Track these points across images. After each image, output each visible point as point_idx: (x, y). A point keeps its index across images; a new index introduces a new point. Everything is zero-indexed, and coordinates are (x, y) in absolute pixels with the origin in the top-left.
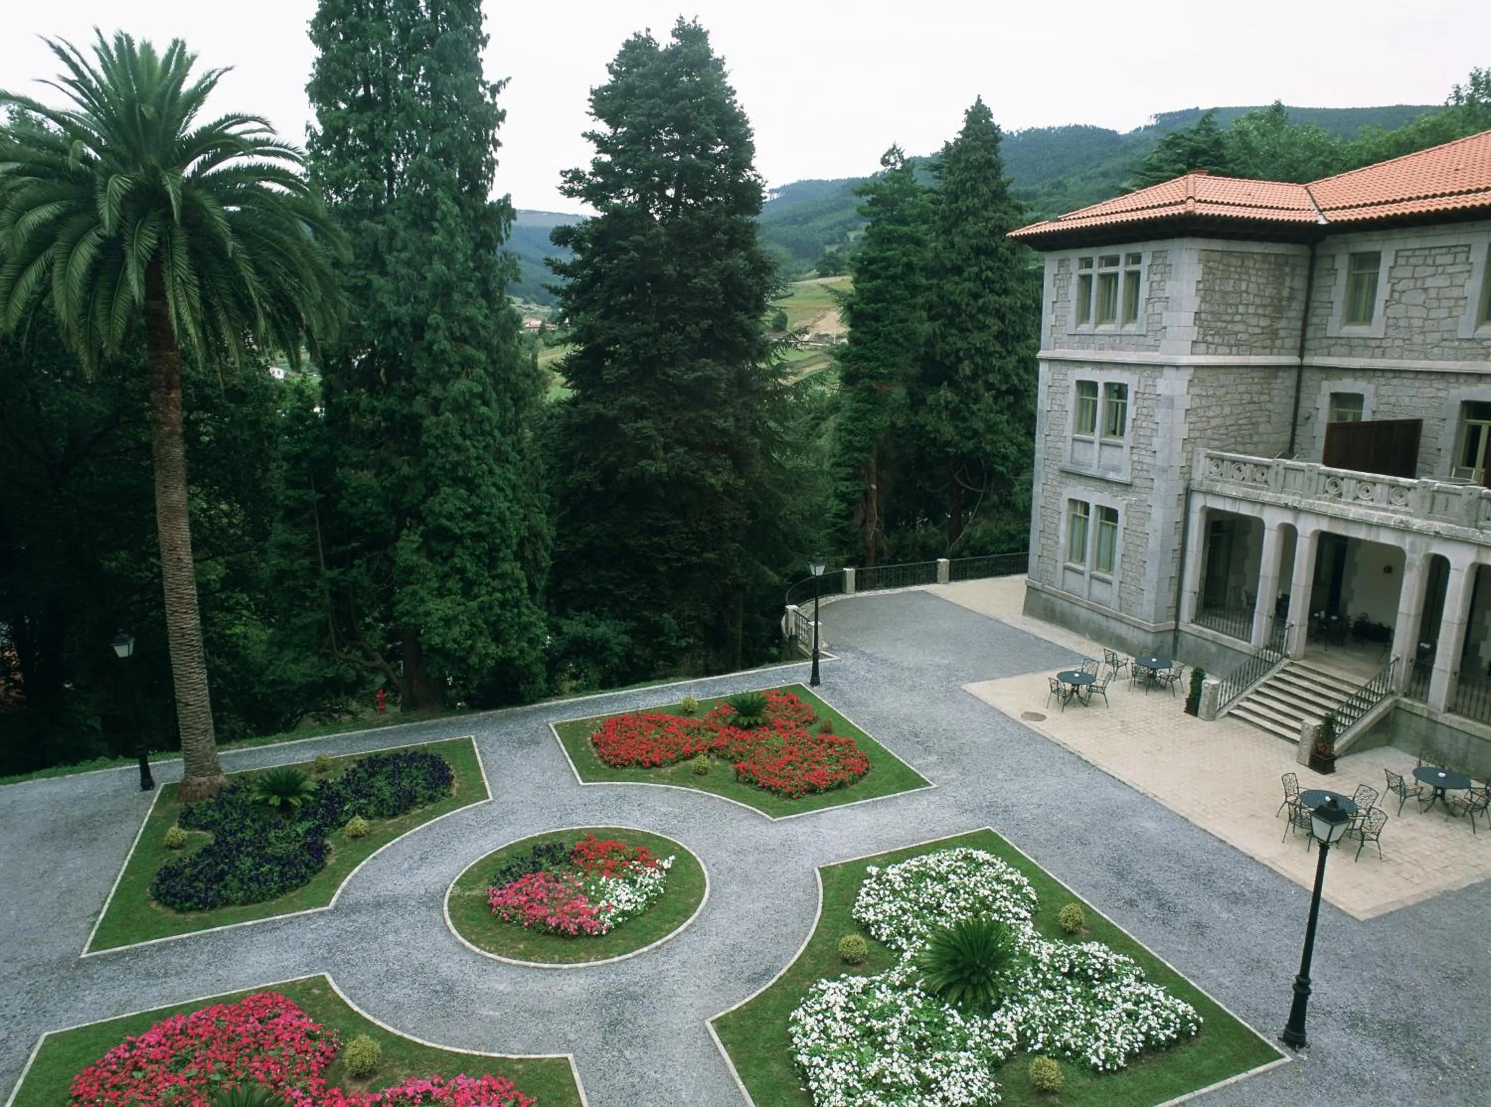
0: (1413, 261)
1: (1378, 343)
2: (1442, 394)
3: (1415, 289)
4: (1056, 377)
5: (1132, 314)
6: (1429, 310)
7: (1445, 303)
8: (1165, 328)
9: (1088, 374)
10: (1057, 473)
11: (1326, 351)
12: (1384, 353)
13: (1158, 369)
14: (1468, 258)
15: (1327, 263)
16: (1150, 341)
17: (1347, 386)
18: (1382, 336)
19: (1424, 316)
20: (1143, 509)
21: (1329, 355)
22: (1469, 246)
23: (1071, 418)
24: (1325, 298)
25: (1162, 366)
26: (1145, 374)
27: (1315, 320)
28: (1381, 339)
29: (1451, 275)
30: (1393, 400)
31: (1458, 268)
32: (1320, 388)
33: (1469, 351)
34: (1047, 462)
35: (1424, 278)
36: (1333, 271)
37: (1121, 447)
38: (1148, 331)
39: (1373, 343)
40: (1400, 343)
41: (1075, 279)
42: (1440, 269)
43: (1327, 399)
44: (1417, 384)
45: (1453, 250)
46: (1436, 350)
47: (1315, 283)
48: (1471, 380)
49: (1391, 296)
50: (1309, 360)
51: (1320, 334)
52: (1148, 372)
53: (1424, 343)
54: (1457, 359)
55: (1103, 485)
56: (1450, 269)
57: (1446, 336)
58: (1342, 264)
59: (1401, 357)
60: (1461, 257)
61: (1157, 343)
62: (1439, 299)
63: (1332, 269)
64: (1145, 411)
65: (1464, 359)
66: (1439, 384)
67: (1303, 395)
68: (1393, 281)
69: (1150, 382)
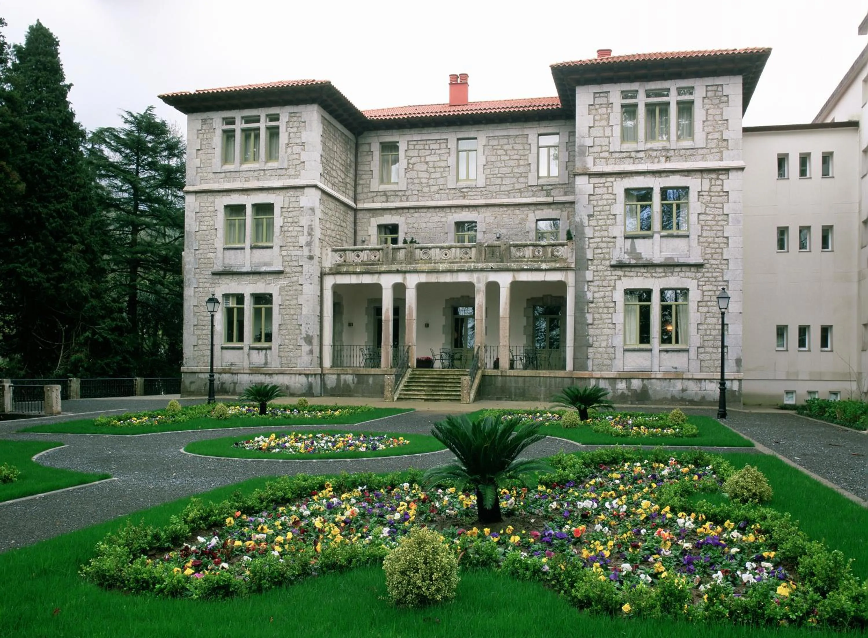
0: (417, 147)
1: (403, 193)
2: (444, 219)
3: (420, 162)
4: (202, 204)
5: (272, 155)
6: (430, 173)
7: (438, 170)
8: (304, 162)
9: (235, 200)
10: (210, 276)
11: (371, 200)
12: (407, 198)
13: (299, 190)
14: (447, 146)
15: (365, 148)
16: (291, 171)
17: (388, 219)
18: (405, 189)
19: (428, 177)
20: (294, 288)
21: (373, 202)
22: (447, 139)
23: (221, 233)
24: (367, 168)
25: (303, 187)
26: (289, 194)
27: (361, 182)
28: (405, 191)
29: (439, 154)
30: (416, 225)
31: (443, 151)
32: (370, 223)
33: (454, 195)
34: (198, 270)
35: (425, 156)
36: (370, 153)
37: (271, 247)
38: (289, 165)
39: (400, 194)
40: (416, 192)
41: (219, 133)
42: (433, 152)
43: (376, 229)
44: (429, 215)
45: (438, 141)
46: (437, 196)
47: (359, 160)
48: (458, 210)
49: (408, 166)
50: (360, 206)
51: (366, 190)
52: (291, 192)
53: (430, 192)
54: (449, 200)
55: (256, 277)
56: (438, 152)
57: (441, 187)
58: (376, 148)
59: (418, 201)
60: (443, 146)
61: (298, 173)
62: (434, 168)
63: (370, 151)
64: (290, 220)
65: (453, 199)
66: (441, 214)
67: (358, 228)
68: (408, 158)
69: (293, 199)
